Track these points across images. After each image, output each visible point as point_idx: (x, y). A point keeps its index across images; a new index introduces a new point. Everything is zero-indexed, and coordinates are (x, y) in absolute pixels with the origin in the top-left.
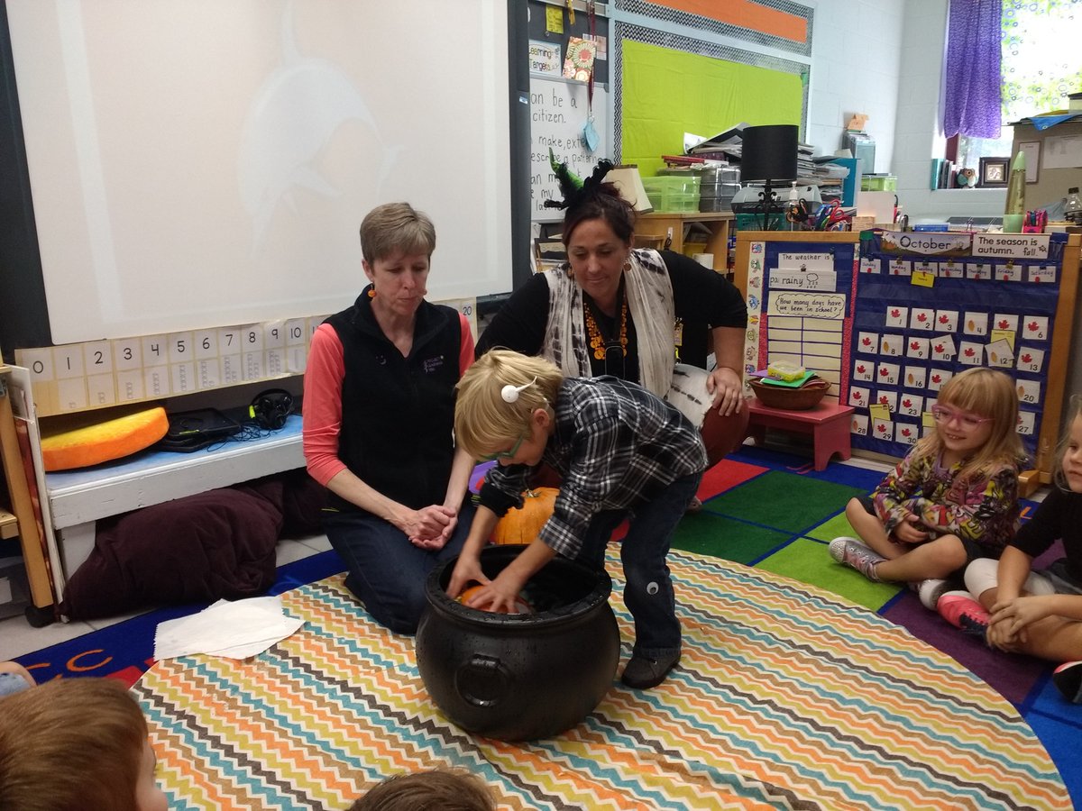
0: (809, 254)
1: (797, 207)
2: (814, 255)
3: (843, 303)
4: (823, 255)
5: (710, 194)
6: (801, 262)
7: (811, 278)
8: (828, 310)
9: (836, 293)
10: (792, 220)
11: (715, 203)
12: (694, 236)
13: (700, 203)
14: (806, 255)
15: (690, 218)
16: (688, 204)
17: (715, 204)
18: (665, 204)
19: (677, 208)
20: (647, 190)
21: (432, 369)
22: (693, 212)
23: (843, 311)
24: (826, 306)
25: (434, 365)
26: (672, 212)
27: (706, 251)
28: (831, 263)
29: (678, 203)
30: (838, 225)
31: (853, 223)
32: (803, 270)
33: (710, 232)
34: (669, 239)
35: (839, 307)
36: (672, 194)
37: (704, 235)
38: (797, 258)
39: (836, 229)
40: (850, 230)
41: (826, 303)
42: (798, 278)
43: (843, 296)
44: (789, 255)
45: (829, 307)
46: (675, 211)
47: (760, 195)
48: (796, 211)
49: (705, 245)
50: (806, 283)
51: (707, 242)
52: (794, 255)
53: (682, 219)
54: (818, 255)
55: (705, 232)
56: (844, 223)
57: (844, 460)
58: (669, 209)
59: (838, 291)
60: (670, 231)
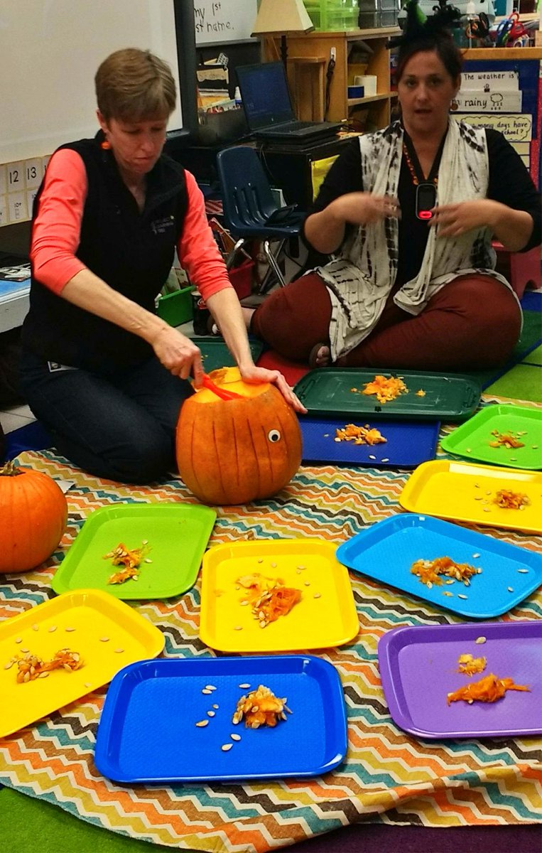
0: (493, 73)
1: (477, 22)
2: (497, 73)
3: (529, 125)
4: (507, 73)
5: (369, 7)
6: (484, 82)
7: (496, 98)
8: (514, 133)
9: (522, 113)
10: (470, 35)
11: (376, 18)
12: (356, 56)
13: (359, 18)
14: (489, 73)
15: (353, 37)
16: (348, 20)
17: (376, 20)
18: (324, 21)
19: (337, 25)
20: (306, 5)
21: (162, 231)
22: (353, 30)
23: (530, 133)
24: (512, 129)
25: (164, 225)
26: (333, 30)
27: (367, 73)
28: (515, 81)
29: (339, 19)
30: (520, 40)
31: (536, 37)
32: (487, 90)
33: (372, 51)
34: (332, 60)
35: (525, 129)
36: (332, 9)
37: (365, 55)
38: (480, 78)
39: (519, 44)
40: (533, 45)
41: (512, 125)
42: (482, 99)
43: (529, 117)
44: (471, 74)
45: (515, 129)
46: (336, 29)
47: (434, 9)
48: (476, 27)
49: (366, 65)
50: (490, 104)
51: (367, 62)
52: (476, 75)
53: (346, 37)
54: (501, 73)
55: (366, 52)
56: (526, 37)
57: (537, 289)
58: (329, 27)
59: (523, 112)
60: (333, 52)
